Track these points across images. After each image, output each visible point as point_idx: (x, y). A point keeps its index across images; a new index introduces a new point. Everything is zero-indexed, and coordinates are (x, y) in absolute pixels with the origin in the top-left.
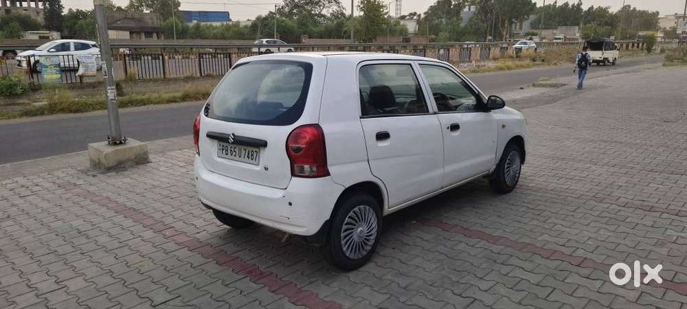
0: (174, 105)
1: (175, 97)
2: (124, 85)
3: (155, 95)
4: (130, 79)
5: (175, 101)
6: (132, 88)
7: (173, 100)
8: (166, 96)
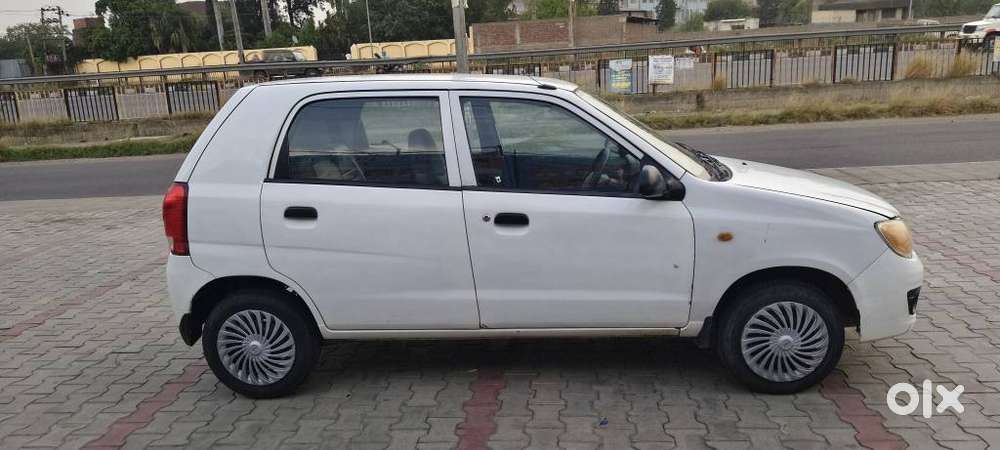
0: (762, 128)
1: (769, 117)
2: (706, 97)
3: (739, 112)
4: (718, 88)
5: (766, 122)
6: (718, 101)
7: (766, 121)
8: (754, 114)
